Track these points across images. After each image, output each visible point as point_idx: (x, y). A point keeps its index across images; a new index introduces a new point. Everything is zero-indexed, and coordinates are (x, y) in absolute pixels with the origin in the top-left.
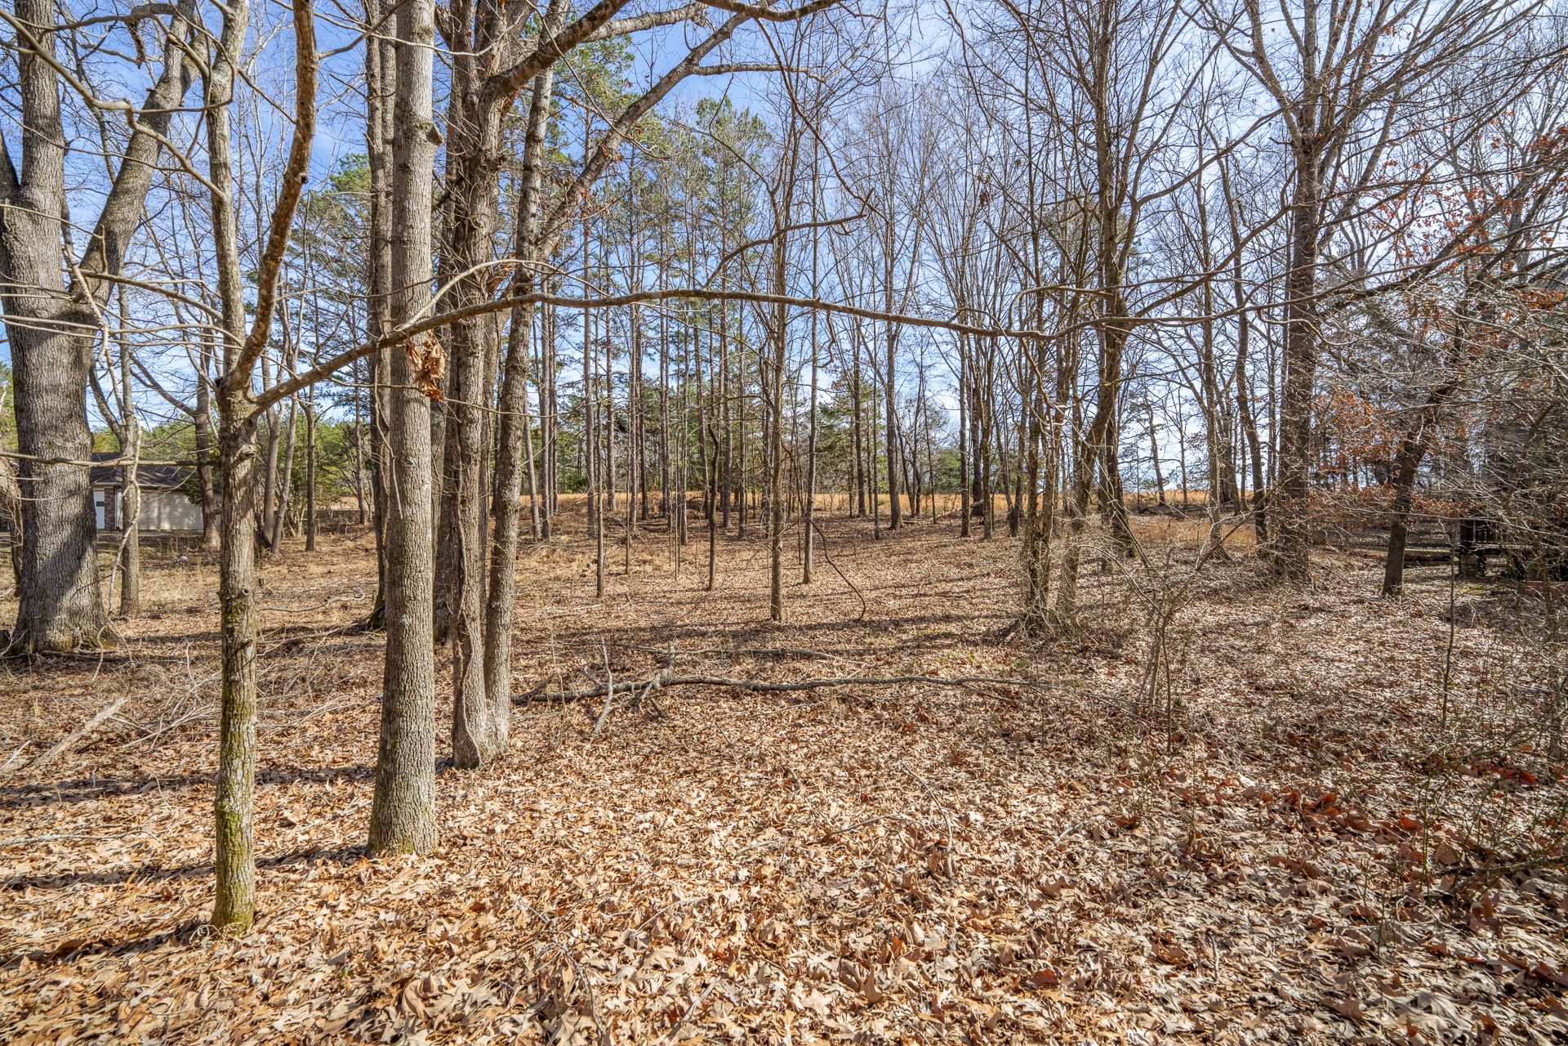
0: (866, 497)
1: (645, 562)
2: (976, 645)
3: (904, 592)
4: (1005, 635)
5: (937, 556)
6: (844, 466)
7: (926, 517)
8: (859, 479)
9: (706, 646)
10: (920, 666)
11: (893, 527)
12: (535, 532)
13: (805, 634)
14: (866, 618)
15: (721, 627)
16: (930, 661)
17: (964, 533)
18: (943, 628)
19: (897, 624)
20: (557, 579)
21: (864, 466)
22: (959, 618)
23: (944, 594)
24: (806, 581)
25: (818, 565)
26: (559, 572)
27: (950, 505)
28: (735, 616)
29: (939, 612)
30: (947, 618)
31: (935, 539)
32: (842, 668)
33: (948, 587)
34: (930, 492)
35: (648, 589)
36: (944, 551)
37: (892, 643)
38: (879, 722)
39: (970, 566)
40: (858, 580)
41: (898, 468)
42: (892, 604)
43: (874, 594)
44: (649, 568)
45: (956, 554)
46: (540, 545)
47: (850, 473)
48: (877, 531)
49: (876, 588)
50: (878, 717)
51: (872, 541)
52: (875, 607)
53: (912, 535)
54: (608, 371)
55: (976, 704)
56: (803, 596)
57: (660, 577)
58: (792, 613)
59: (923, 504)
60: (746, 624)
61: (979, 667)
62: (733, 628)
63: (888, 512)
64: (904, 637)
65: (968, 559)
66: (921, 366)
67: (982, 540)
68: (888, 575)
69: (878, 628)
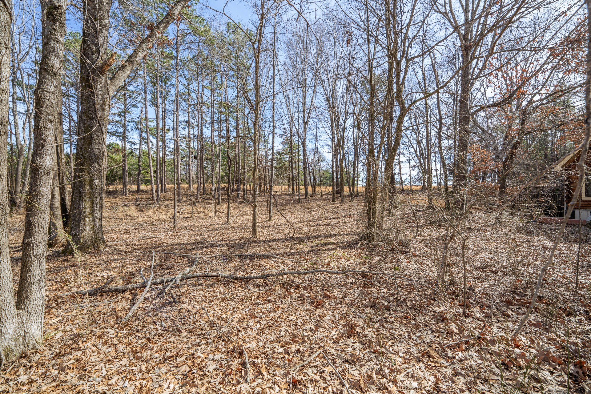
0: (295, 187)
1: (201, 212)
2: (345, 248)
3: (311, 224)
4: (357, 244)
5: (324, 209)
6: (286, 175)
7: (318, 194)
8: (293, 180)
9: (218, 252)
10: (321, 260)
11: (305, 198)
12: (153, 200)
13: (267, 244)
14: (295, 236)
15: (228, 242)
16: (325, 258)
17: (333, 200)
18: (328, 240)
19: (308, 238)
20: (159, 220)
21: (294, 175)
22: (335, 235)
23: (328, 225)
24: (270, 220)
25: (274, 213)
26: (160, 217)
27: (327, 190)
28: (236, 236)
29: (326, 233)
30: (330, 236)
31: (322, 203)
32: (283, 263)
33: (329, 222)
34: (319, 185)
35: (200, 224)
36: (326, 207)
37: (307, 249)
38: (303, 299)
39: (337, 213)
40: (291, 219)
41: (307, 176)
42: (306, 229)
43: (298, 225)
44: (202, 215)
45: (331, 208)
46: (155, 205)
47: (289, 177)
48: (299, 199)
49: (299, 222)
50: (302, 295)
51: (298, 203)
52: (299, 231)
53: (313, 201)
54: (189, 133)
55: (352, 283)
56: (268, 226)
57: (207, 219)
58: (262, 234)
59: (317, 189)
60: (240, 240)
61: (348, 260)
62: (233, 242)
63: (304, 192)
64: (312, 245)
65: (336, 210)
66: (316, 136)
67: (341, 203)
68: (304, 217)
69: (300, 240)
